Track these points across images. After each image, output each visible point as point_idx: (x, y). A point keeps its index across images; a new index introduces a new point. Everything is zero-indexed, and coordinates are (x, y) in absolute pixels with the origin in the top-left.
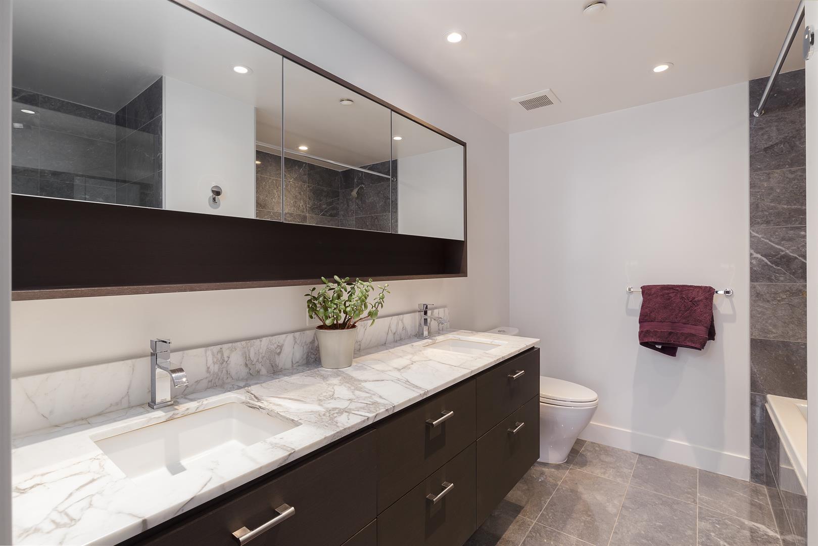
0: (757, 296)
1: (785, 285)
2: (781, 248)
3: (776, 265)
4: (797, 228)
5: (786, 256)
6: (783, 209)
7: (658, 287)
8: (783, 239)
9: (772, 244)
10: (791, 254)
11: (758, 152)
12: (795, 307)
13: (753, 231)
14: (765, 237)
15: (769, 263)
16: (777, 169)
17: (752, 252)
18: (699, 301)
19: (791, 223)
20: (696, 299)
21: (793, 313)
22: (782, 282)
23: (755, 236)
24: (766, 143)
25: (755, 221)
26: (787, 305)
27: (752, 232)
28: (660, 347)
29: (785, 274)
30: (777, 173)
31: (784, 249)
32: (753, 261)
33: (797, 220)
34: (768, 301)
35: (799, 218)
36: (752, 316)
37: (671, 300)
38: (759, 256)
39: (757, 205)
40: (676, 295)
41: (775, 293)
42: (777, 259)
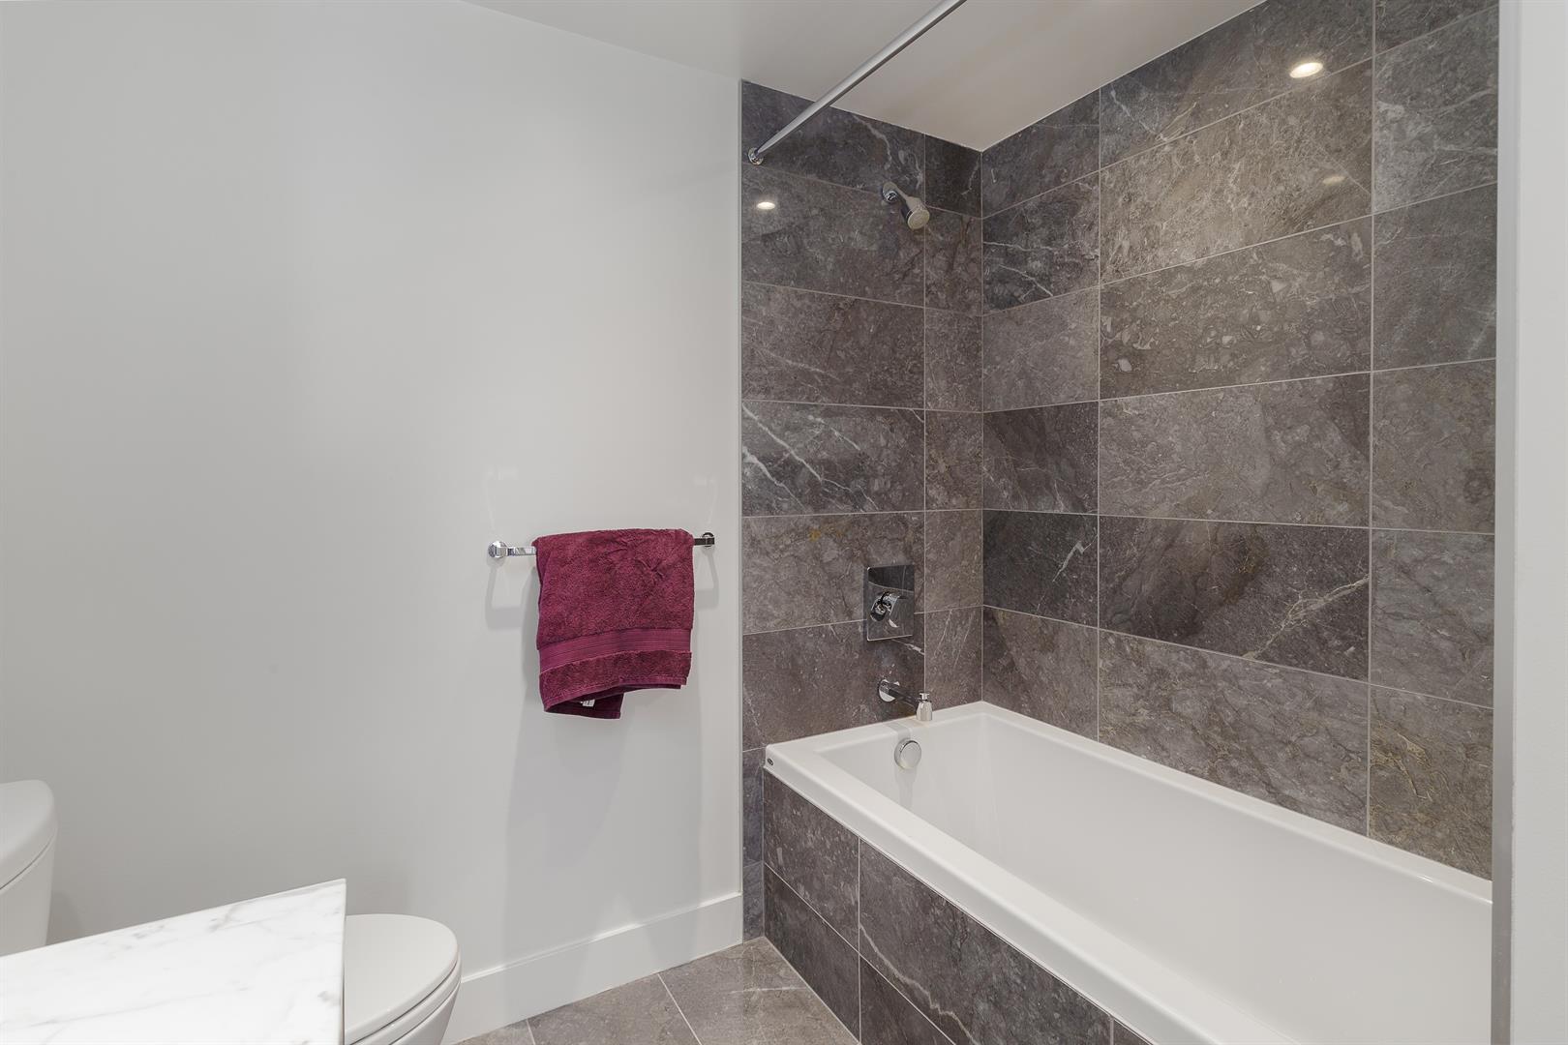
0: (752, 545)
1: (790, 520)
2: (785, 444)
3: (777, 479)
4: (805, 407)
5: (789, 462)
6: (788, 366)
7: (580, 540)
8: (787, 428)
9: (773, 436)
10: (797, 458)
11: (754, 239)
12: (801, 560)
13: (747, 406)
14: (763, 420)
15: (769, 475)
16: (780, 283)
17: (745, 450)
18: (669, 567)
19: (797, 397)
20: (664, 563)
21: (799, 571)
22: (786, 512)
23: (749, 418)
24: (765, 226)
25: (750, 385)
26: (792, 558)
27: (745, 408)
28: (591, 703)
29: (789, 496)
30: (780, 293)
31: (788, 447)
32: (746, 470)
33: (803, 392)
34: (767, 554)
35: (806, 387)
36: (745, 588)
37: (613, 573)
38: (754, 460)
39: (752, 351)
40: (623, 558)
41: (776, 537)
42: (779, 466)
